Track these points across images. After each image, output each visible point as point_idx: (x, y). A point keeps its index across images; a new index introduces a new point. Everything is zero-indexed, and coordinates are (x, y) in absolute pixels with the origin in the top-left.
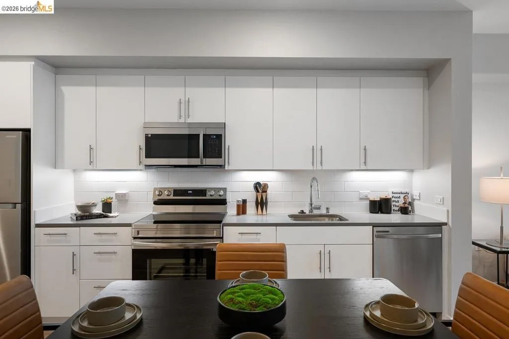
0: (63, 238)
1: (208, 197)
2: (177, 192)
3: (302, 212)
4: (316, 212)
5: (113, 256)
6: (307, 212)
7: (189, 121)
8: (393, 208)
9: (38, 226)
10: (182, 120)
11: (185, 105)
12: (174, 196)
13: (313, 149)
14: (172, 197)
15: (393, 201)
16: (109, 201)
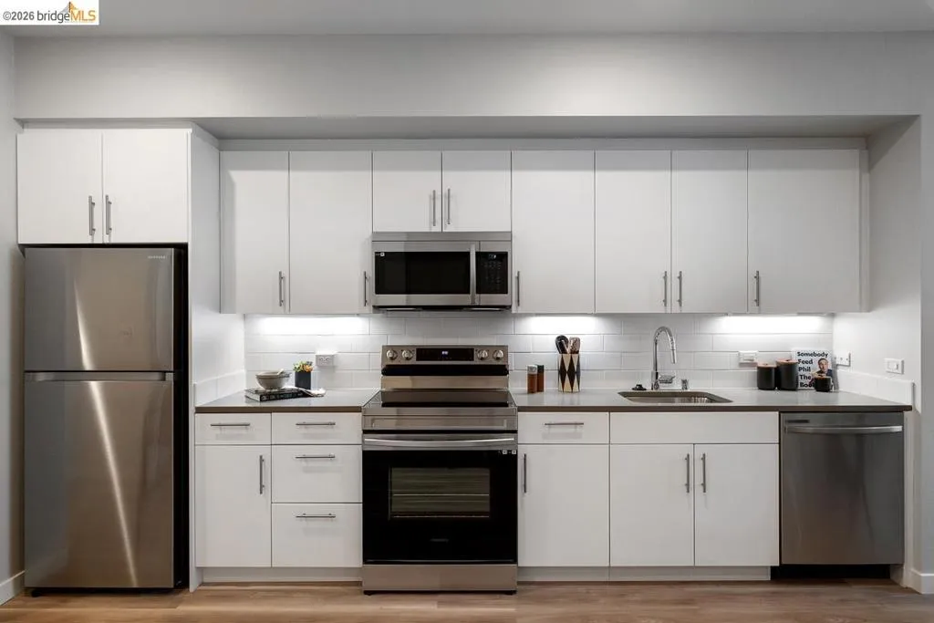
0: (243, 431)
1: (476, 362)
2: (423, 353)
3: (640, 387)
4: (664, 388)
5: (328, 463)
6: (648, 387)
7: (449, 229)
8: (800, 381)
9: (200, 410)
10: (437, 229)
11: (442, 201)
12: (418, 359)
13: (665, 277)
14: (414, 362)
15: (800, 369)
16: (308, 367)
